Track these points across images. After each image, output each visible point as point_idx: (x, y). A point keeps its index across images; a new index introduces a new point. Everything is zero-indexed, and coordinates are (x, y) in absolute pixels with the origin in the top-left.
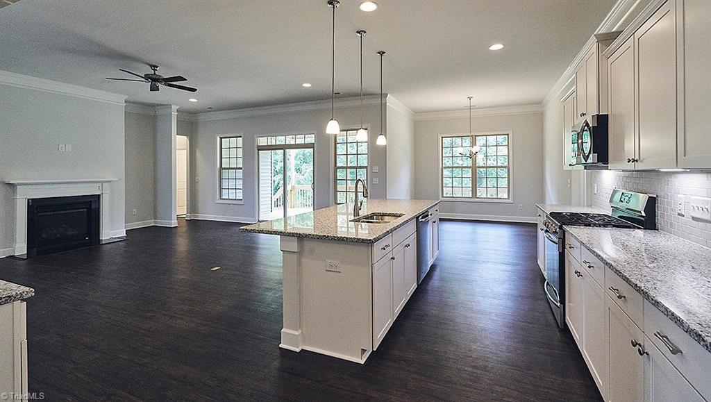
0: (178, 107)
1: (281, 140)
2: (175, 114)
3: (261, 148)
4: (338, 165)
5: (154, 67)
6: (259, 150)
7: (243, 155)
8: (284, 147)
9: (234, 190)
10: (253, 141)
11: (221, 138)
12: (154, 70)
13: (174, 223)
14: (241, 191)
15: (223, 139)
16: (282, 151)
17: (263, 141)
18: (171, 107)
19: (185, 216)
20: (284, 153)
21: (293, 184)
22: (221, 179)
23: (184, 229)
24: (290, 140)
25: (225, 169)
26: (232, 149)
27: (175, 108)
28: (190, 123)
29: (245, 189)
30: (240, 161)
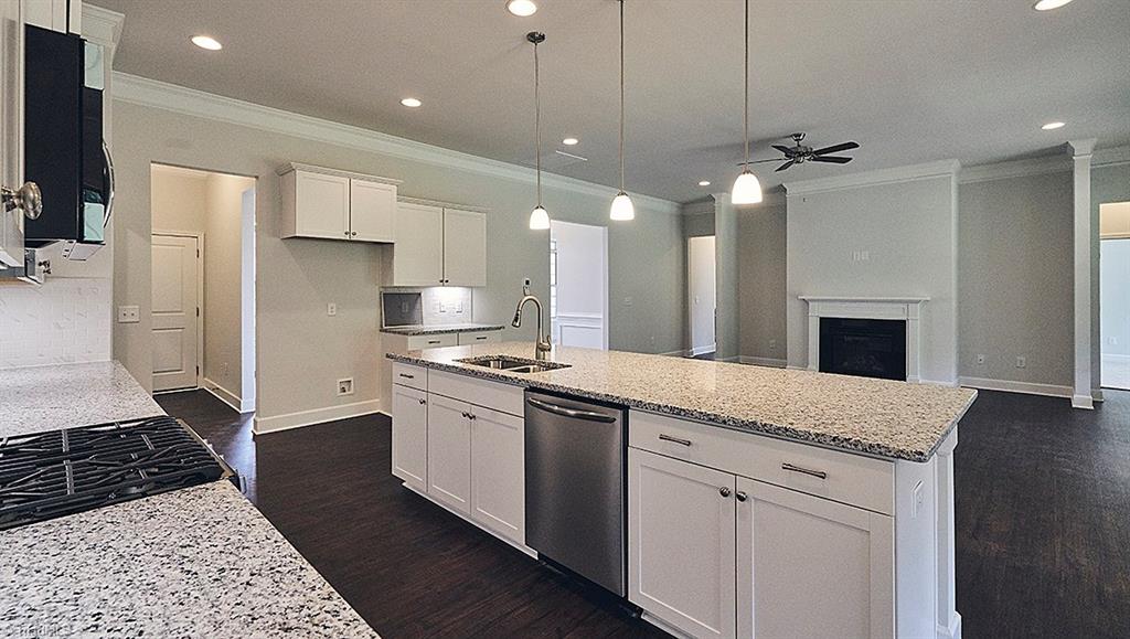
12: (798, 140)
27: (1082, 146)
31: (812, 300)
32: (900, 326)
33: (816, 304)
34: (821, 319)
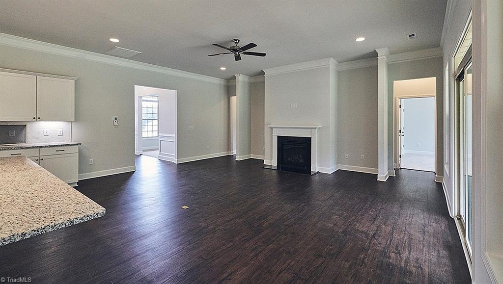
31: (274, 127)
32: (308, 140)
33: (276, 129)
34: (278, 136)
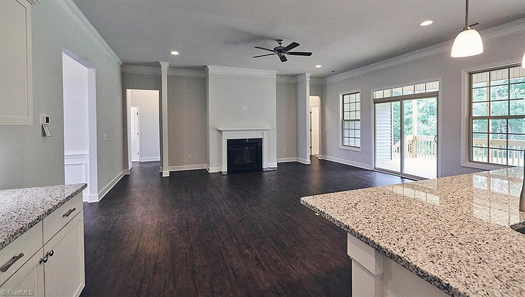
0: (310, 74)
1: (398, 91)
2: (308, 79)
3: (377, 101)
4: (474, 115)
5: (280, 41)
6: (375, 103)
7: (361, 108)
8: (401, 99)
9: (354, 139)
10: (370, 94)
11: (343, 96)
12: (280, 43)
13: (308, 162)
14: (359, 139)
15: (345, 96)
16: (399, 102)
17: (378, 95)
18: (305, 75)
19: (318, 156)
20: (401, 104)
21: (416, 135)
22: (343, 129)
23: (316, 167)
24: (408, 90)
25: (346, 120)
26: (352, 104)
27: (308, 75)
28: (321, 86)
29: (362, 138)
30: (358, 114)
